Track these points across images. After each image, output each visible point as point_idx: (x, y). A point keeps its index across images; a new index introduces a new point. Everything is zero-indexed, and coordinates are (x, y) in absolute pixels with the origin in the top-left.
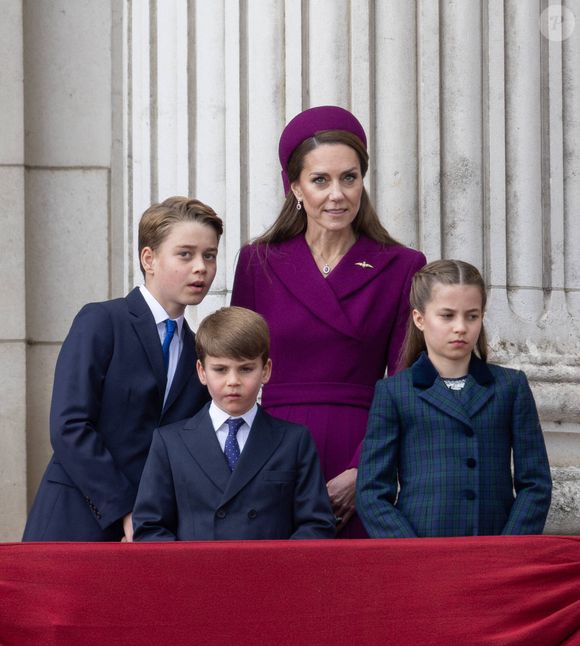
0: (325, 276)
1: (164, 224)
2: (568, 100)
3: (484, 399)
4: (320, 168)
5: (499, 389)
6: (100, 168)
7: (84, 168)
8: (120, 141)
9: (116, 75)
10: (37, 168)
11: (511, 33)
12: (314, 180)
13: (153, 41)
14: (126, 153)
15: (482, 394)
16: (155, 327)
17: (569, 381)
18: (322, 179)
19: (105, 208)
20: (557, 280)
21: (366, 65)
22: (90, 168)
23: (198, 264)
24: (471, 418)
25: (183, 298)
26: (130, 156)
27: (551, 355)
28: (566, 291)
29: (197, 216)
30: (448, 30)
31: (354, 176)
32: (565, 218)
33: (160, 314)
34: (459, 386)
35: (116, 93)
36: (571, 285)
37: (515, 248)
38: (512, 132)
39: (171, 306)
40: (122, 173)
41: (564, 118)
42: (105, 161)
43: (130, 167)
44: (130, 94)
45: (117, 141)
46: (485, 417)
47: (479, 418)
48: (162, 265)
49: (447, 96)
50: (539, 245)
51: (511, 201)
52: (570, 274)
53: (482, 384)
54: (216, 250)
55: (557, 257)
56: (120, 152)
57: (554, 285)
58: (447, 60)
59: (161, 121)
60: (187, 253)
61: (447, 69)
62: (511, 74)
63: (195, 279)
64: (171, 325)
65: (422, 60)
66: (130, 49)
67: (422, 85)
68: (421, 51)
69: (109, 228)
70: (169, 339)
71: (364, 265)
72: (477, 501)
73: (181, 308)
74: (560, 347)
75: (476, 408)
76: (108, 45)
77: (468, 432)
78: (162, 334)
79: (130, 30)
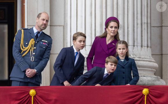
0: (107, 44)
1: (77, 37)
2: (138, 15)
3: (127, 63)
4: (112, 25)
5: (129, 61)
6: (62, 26)
7: (59, 26)
8: (65, 22)
9: (65, 11)
10: (52, 26)
11: (128, 4)
12: (110, 27)
13: (71, 5)
14: (66, 23)
15: (126, 62)
16: (74, 53)
17: (137, 60)
18: (112, 27)
19: (63, 32)
20: (136, 44)
21: (105, 9)
22: (60, 26)
23: (82, 43)
24: (124, 66)
25: (80, 49)
26: (67, 24)
27: (134, 56)
28: (137, 46)
29: (82, 35)
30: (118, 4)
31: (117, 28)
32: (137, 34)
33: (75, 51)
34: (123, 61)
35: (65, 14)
36: (138, 45)
37: (129, 39)
38: (129, 20)
39: (78, 50)
40: (65, 26)
41: (137, 18)
42: (63, 25)
43: (67, 26)
44: (67, 14)
45: (65, 21)
46: (127, 65)
47: (125, 66)
48: (76, 43)
49: (118, 14)
50: (133, 38)
51: (128, 31)
52: (138, 43)
53: (127, 60)
54: (85, 41)
55: (136, 41)
56: (65, 23)
57: (135, 45)
58: (118, 9)
59: (72, 18)
60: (80, 41)
61: (118, 10)
62: (128, 11)
63: (82, 45)
64: (77, 53)
65: (114, 9)
66: (67, 7)
67: (114, 13)
68: (114, 7)
69: (63, 35)
70: (76, 55)
71: (114, 44)
72: (125, 79)
73: (79, 50)
74: (136, 55)
75: (125, 64)
76: (63, 6)
77: (123, 68)
78: (75, 54)
79: (67, 3)
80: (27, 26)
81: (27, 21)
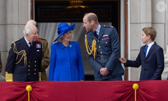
6: (163, 23)
7: (160, 23)
8: (166, 19)
10: (153, 23)
40: (166, 24)
69: (164, 32)
80: (130, 23)
81: (130, 19)
